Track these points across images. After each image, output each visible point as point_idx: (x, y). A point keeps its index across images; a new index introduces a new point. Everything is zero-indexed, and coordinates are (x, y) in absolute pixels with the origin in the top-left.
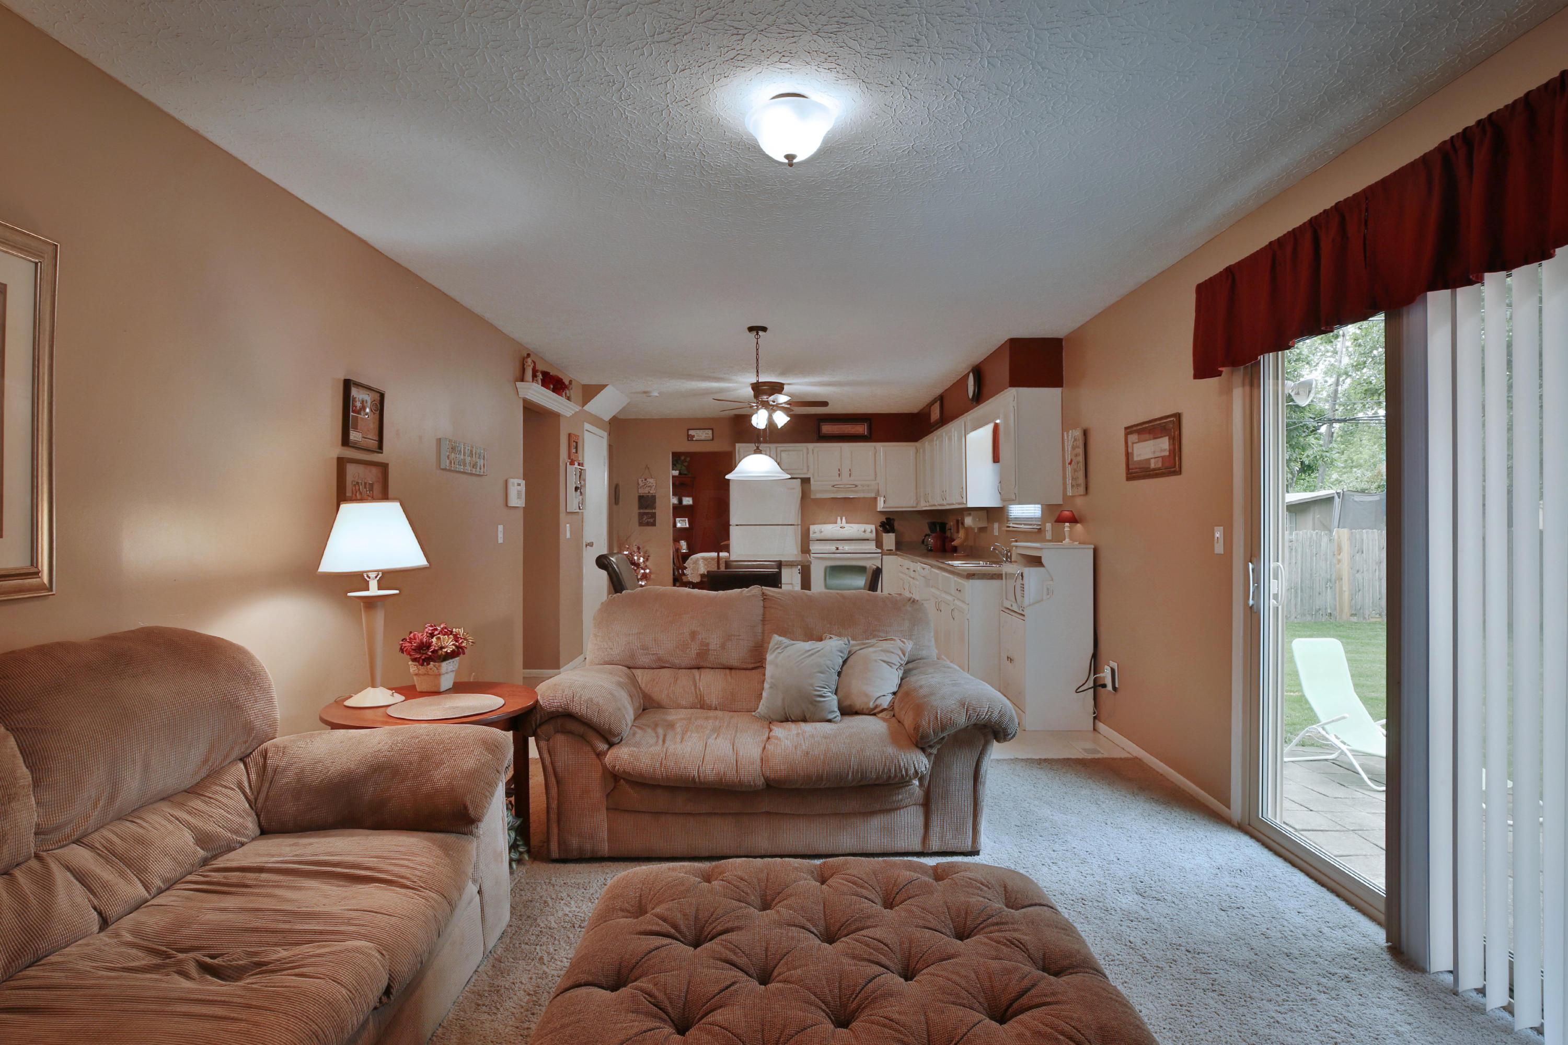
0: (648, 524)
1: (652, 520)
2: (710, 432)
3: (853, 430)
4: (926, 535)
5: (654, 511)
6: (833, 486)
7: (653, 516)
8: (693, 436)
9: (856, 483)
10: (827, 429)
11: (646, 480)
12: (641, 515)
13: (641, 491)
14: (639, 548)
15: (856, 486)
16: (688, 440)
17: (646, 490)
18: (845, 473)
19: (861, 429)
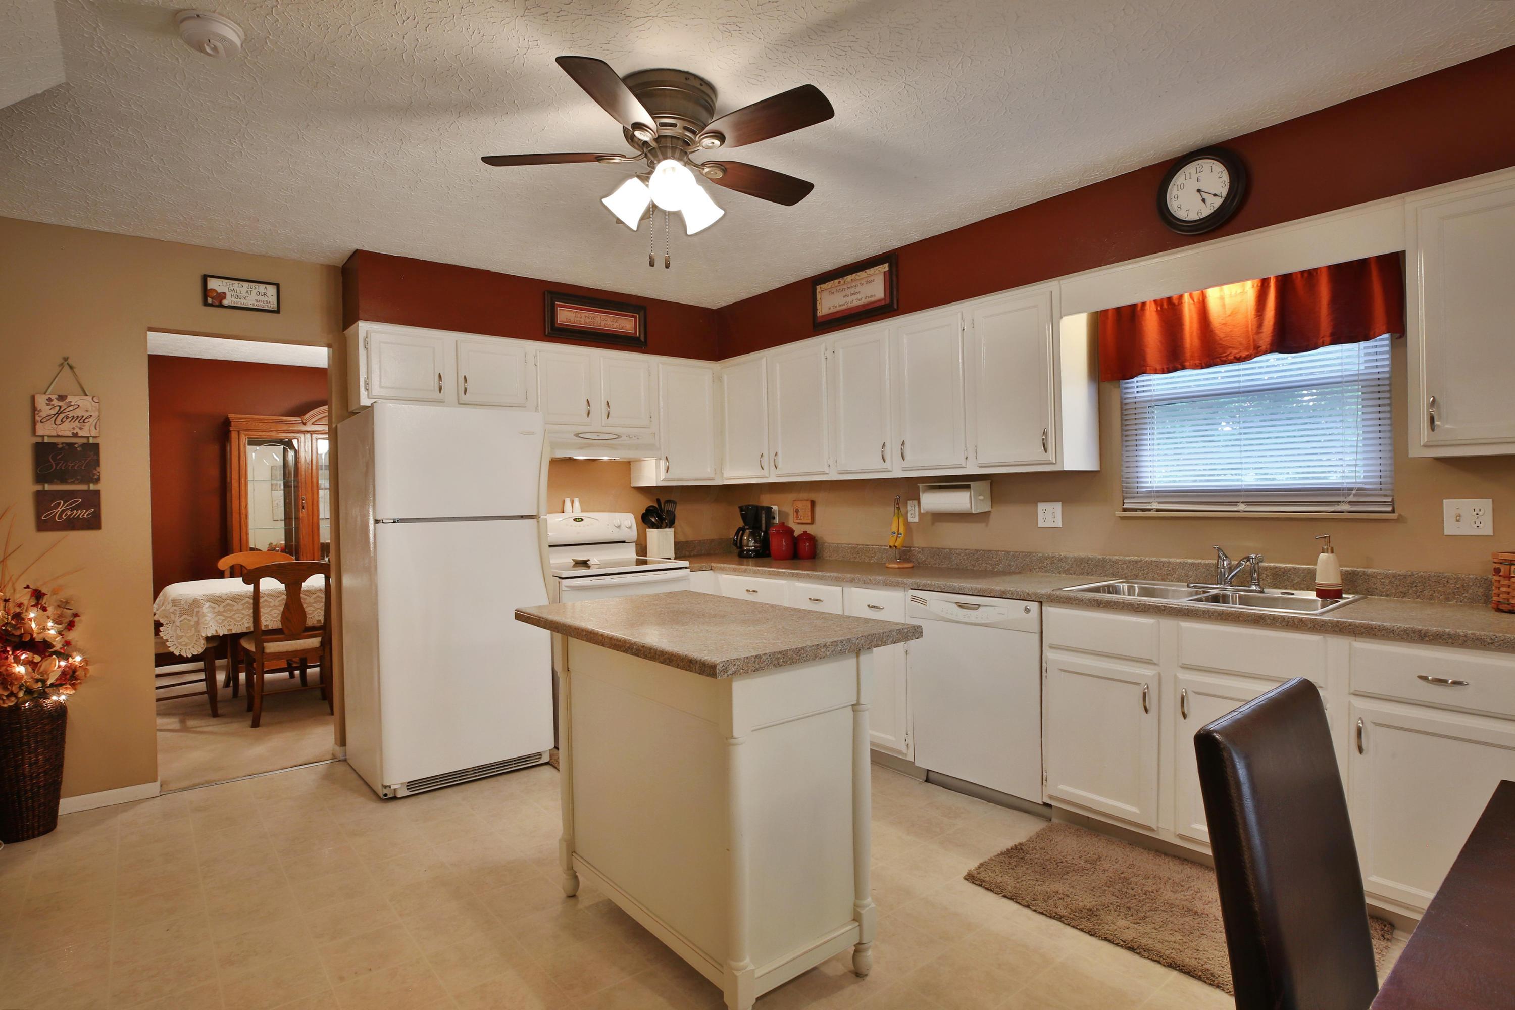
0: (72, 525)
1: (84, 514)
2: (272, 290)
3: (615, 325)
4: (740, 529)
5: (92, 487)
6: (577, 435)
7: (93, 500)
8: (223, 296)
9: (618, 430)
10: (566, 315)
11: (62, 398)
12: (42, 501)
13: (46, 430)
14: (38, 596)
15: (619, 437)
16: (206, 304)
17: (66, 429)
18: (599, 409)
19: (626, 324)
